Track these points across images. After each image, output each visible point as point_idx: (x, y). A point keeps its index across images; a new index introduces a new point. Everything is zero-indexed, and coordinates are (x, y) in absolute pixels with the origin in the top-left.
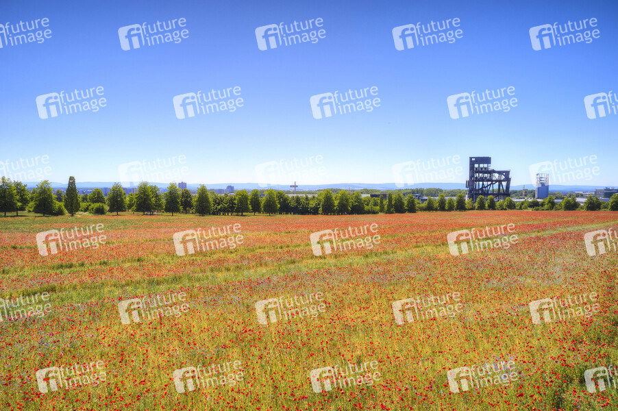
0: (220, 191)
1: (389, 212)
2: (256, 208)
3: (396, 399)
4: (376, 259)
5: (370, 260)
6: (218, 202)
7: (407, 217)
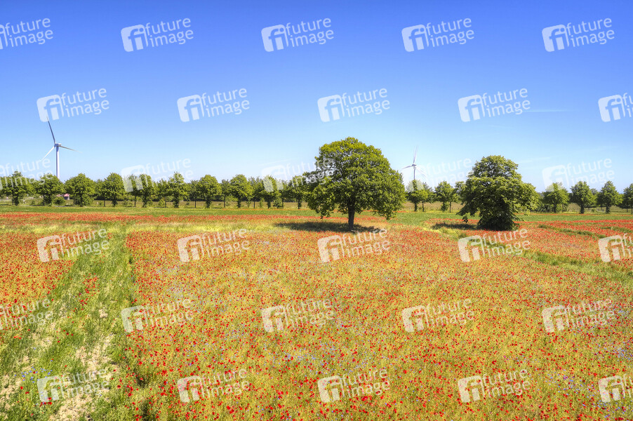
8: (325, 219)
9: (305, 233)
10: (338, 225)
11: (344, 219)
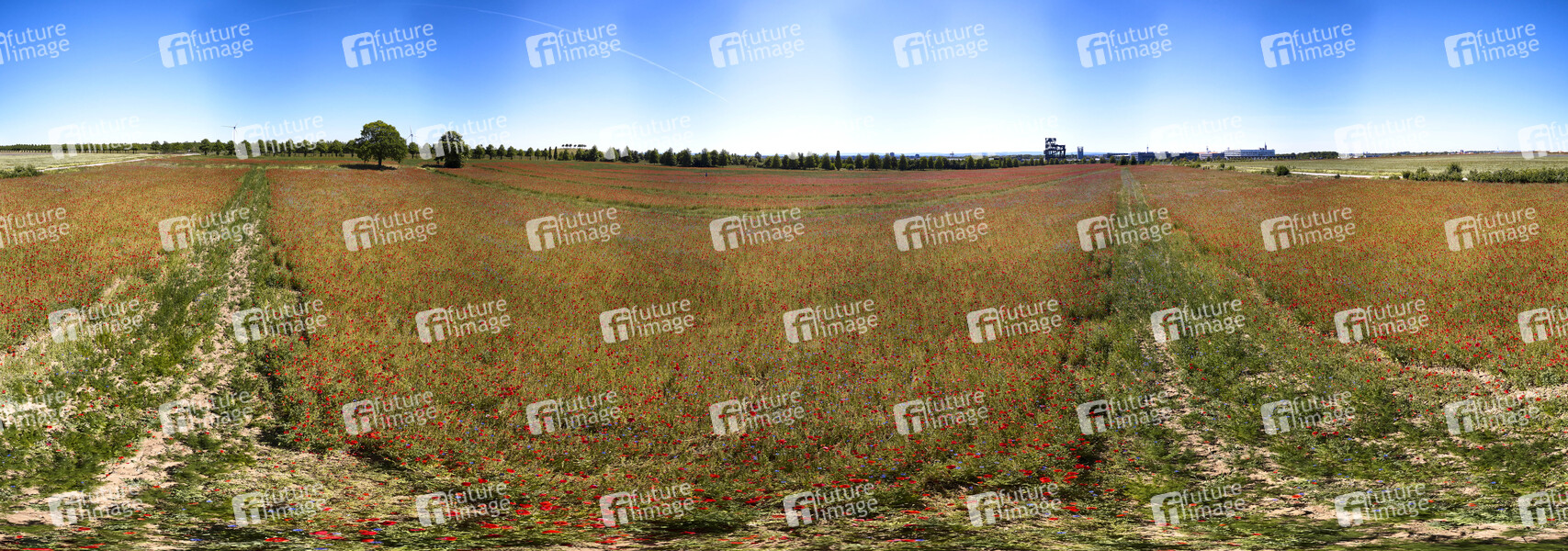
0: (912, 157)
1: (1004, 167)
2: (931, 166)
3: (1010, 268)
4: (997, 194)
5: (994, 195)
6: (910, 163)
7: (1014, 169)
8: (366, 163)
9: (356, 171)
10: (373, 166)
11: (376, 163)
